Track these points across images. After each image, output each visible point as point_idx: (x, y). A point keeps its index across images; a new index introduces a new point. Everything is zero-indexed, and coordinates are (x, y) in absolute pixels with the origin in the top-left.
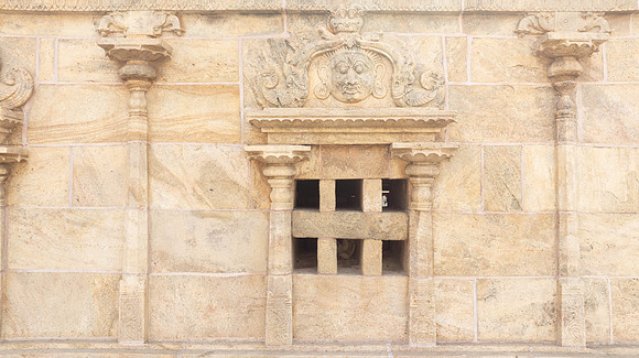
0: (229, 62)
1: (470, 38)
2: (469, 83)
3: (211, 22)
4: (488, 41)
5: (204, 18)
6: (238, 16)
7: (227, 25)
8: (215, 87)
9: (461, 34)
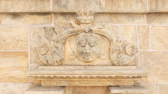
0: (23, 39)
1: (150, 26)
2: (150, 50)
3: (14, 18)
4: (160, 28)
5: (11, 16)
6: (28, 15)
7: (22, 20)
8: (15, 52)
9: (146, 24)
